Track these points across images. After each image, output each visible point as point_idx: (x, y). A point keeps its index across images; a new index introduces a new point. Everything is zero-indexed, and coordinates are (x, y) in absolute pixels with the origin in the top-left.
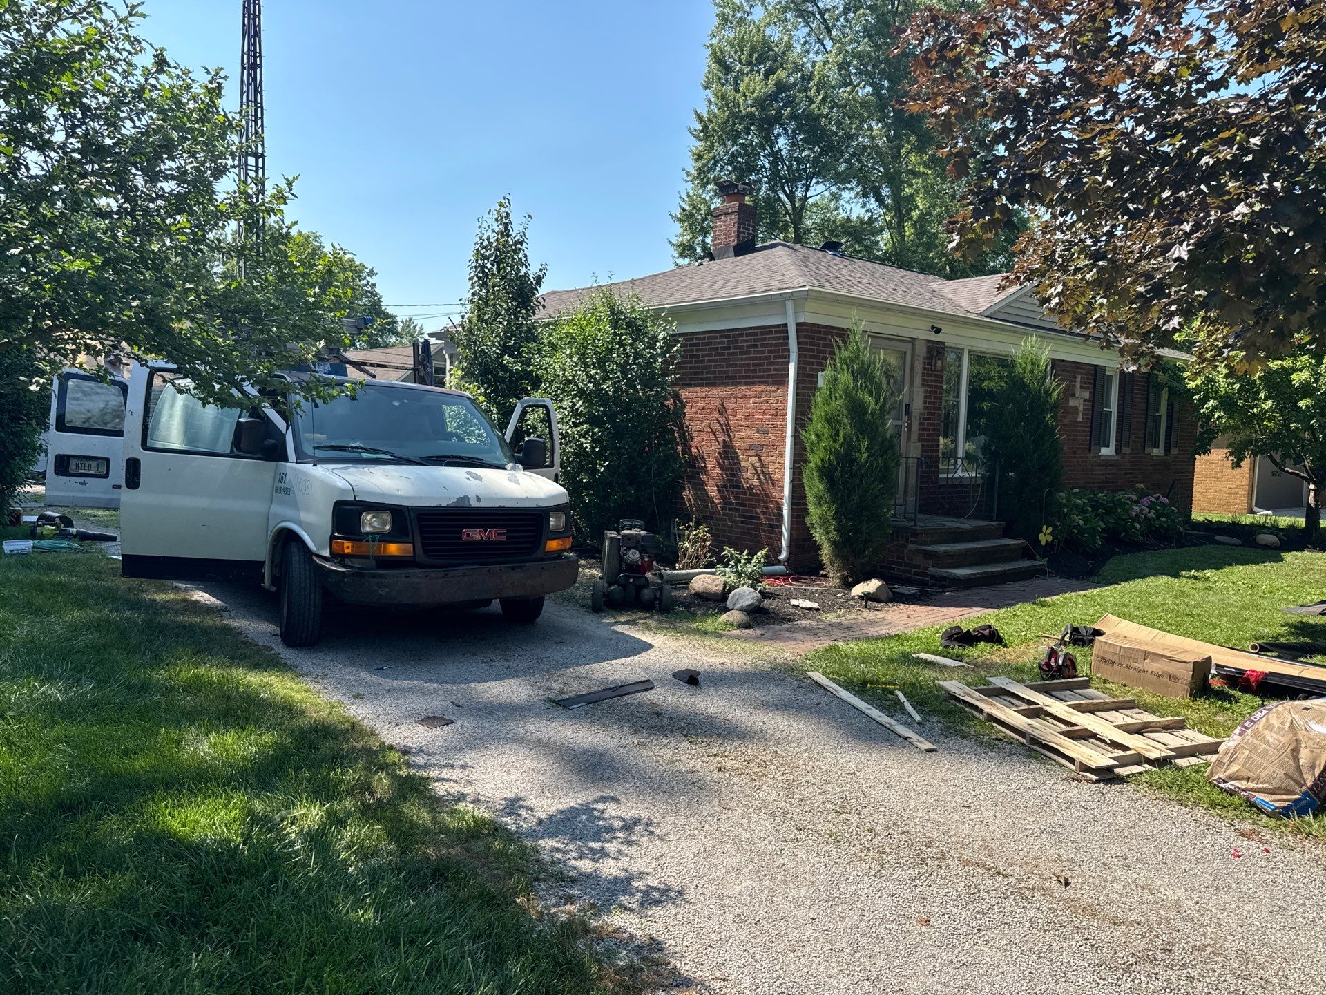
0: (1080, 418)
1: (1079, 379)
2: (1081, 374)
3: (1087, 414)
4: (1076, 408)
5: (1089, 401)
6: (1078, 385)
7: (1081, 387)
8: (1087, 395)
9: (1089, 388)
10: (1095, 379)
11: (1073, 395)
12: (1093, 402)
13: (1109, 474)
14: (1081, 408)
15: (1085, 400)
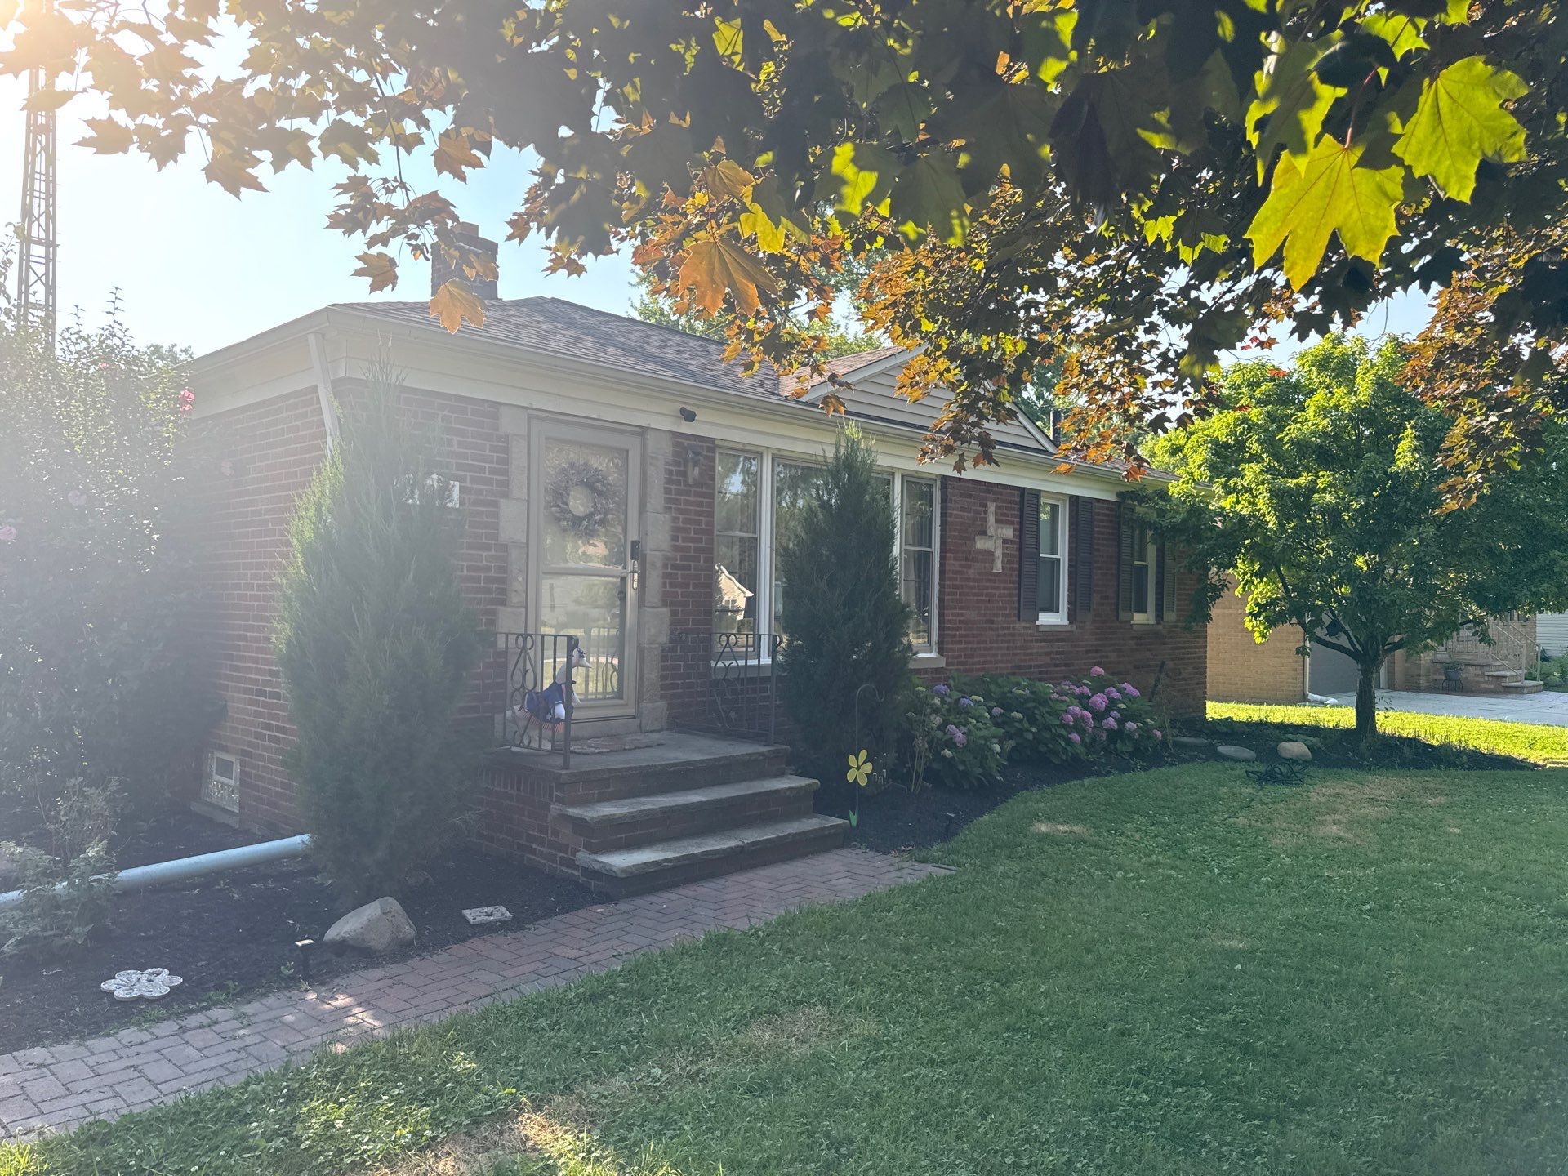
0: (998, 567)
1: (991, 508)
2: (994, 500)
3: (1009, 562)
4: (990, 554)
5: (1012, 542)
6: (991, 518)
7: (997, 521)
8: (1008, 532)
9: (1012, 523)
10: (1022, 510)
11: (984, 533)
12: (1021, 543)
13: (1057, 653)
14: (999, 553)
15: (1005, 541)
